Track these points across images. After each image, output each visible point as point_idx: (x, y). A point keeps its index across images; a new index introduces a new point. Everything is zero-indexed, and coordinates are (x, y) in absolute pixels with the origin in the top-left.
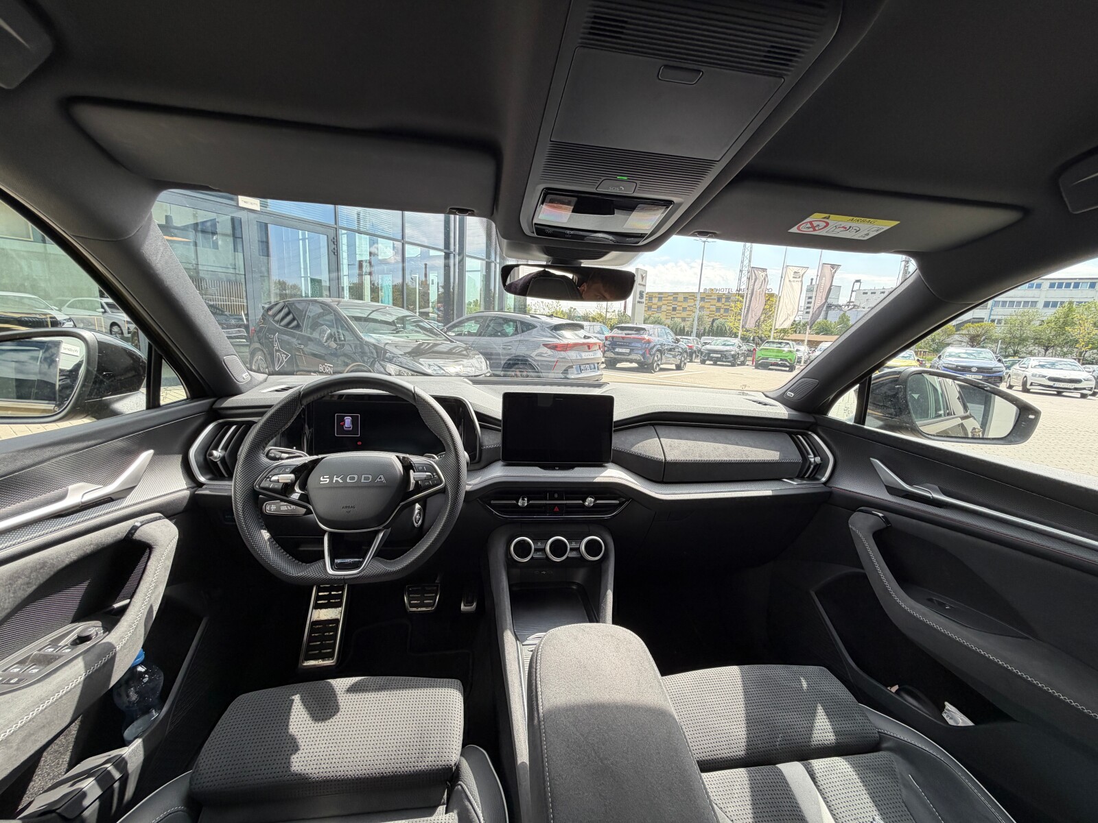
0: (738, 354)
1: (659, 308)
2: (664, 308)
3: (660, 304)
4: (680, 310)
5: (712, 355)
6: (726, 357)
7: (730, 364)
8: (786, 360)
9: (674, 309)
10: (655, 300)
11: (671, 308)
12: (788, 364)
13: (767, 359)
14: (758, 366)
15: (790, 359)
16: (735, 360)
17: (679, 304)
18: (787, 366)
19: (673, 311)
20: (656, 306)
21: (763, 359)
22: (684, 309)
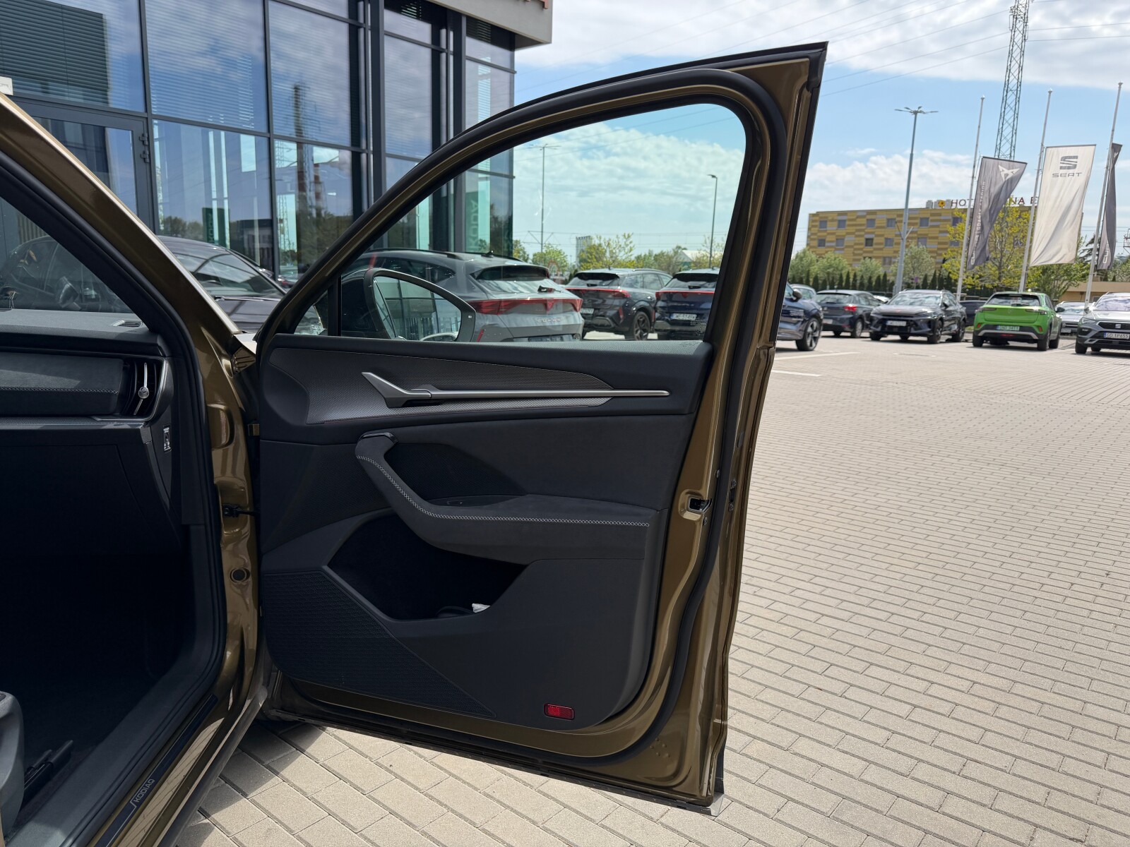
0: (941, 319)
1: (840, 240)
2: (849, 240)
3: (841, 232)
4: (881, 244)
5: (889, 323)
6: (915, 324)
7: (925, 339)
8: (1034, 332)
9: (869, 242)
10: (832, 227)
11: (863, 240)
12: (1035, 337)
13: (995, 327)
14: (978, 343)
15: (1038, 327)
16: (933, 331)
17: (879, 232)
18: (1034, 341)
19: (867, 245)
20: (833, 238)
21: (987, 327)
22: (889, 242)
